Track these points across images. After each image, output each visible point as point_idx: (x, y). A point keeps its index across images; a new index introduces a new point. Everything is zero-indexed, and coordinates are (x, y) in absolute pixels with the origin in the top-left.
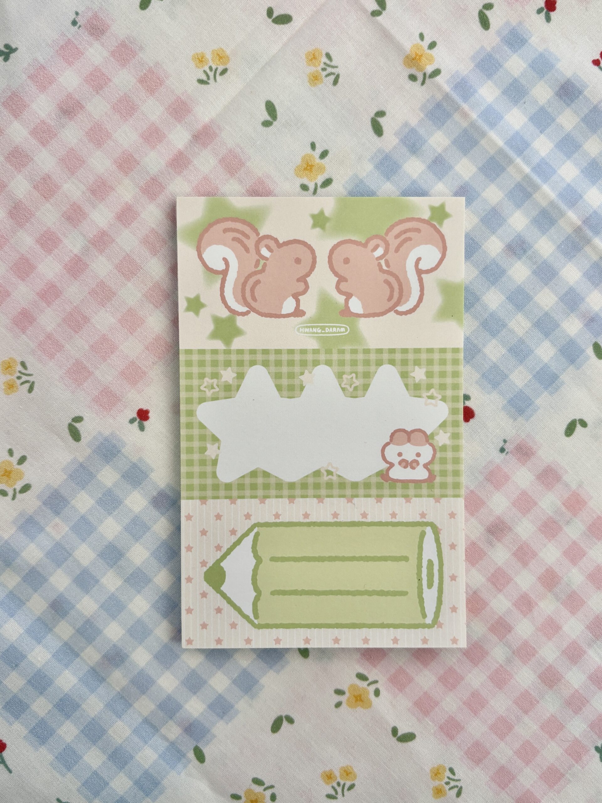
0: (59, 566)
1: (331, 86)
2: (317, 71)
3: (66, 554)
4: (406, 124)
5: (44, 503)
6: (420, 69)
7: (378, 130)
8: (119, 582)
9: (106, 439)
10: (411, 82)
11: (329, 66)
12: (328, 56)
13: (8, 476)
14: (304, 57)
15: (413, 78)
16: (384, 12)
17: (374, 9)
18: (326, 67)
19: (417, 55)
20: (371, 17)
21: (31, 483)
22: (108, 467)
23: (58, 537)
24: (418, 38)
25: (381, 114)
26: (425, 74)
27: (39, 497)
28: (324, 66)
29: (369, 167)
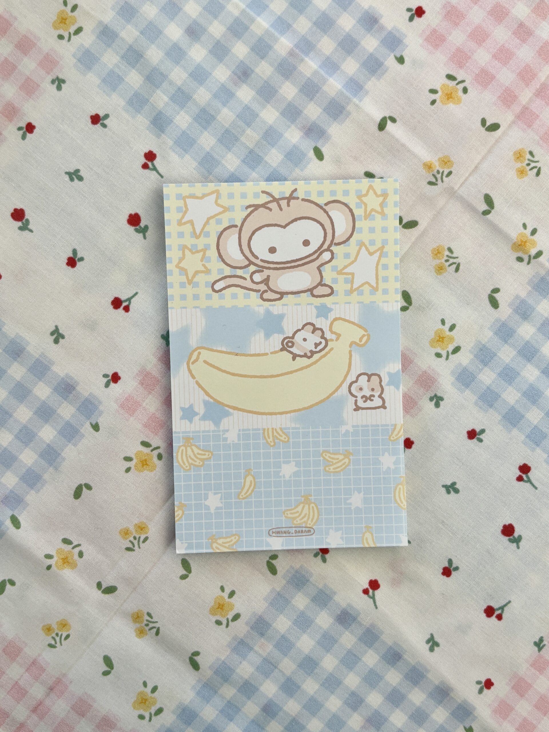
0: (267, 677)
1: (454, 273)
2: (442, 263)
3: (272, 667)
4: (517, 297)
5: (252, 628)
6: (525, 252)
7: (494, 303)
8: (317, 687)
9: (297, 572)
10: (519, 263)
11: (451, 257)
12: (450, 250)
13: (222, 609)
14: (430, 253)
15: (520, 259)
16: (493, 211)
17: (484, 209)
18: (448, 259)
19: (522, 241)
20: (482, 216)
21: (240, 612)
22: (300, 594)
23: (264, 655)
24: (522, 228)
25: (496, 290)
26: (530, 256)
27: (247, 623)
28: (446, 258)
29: (490, 334)
